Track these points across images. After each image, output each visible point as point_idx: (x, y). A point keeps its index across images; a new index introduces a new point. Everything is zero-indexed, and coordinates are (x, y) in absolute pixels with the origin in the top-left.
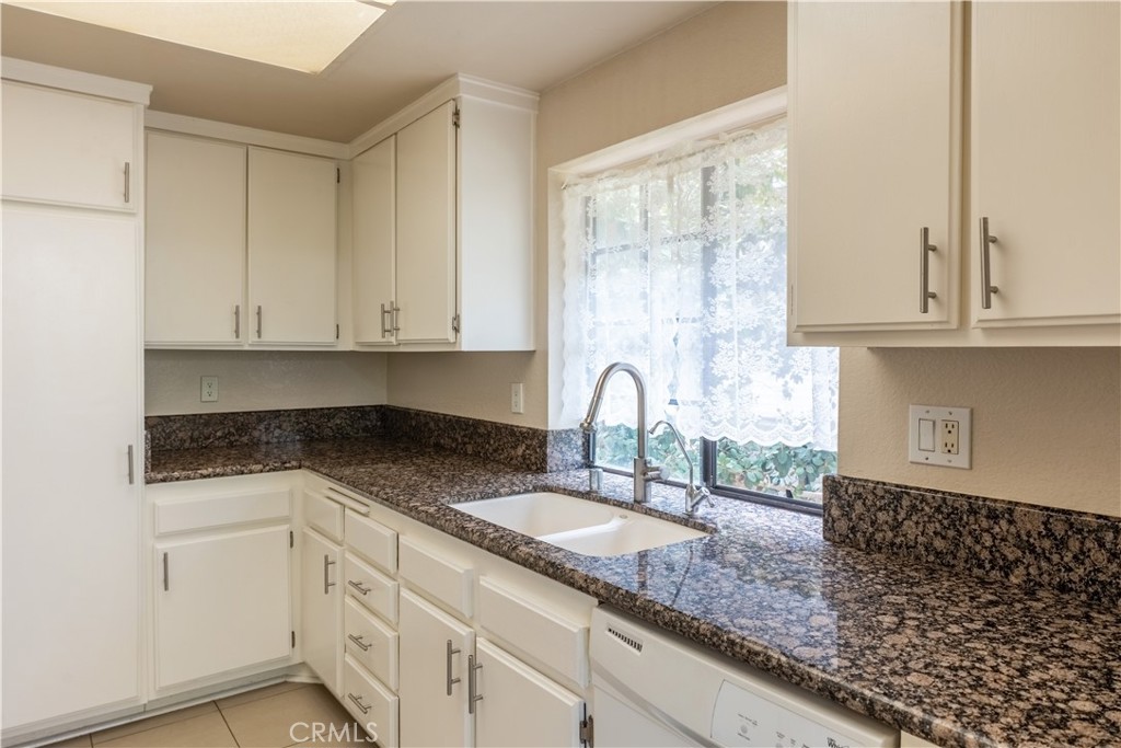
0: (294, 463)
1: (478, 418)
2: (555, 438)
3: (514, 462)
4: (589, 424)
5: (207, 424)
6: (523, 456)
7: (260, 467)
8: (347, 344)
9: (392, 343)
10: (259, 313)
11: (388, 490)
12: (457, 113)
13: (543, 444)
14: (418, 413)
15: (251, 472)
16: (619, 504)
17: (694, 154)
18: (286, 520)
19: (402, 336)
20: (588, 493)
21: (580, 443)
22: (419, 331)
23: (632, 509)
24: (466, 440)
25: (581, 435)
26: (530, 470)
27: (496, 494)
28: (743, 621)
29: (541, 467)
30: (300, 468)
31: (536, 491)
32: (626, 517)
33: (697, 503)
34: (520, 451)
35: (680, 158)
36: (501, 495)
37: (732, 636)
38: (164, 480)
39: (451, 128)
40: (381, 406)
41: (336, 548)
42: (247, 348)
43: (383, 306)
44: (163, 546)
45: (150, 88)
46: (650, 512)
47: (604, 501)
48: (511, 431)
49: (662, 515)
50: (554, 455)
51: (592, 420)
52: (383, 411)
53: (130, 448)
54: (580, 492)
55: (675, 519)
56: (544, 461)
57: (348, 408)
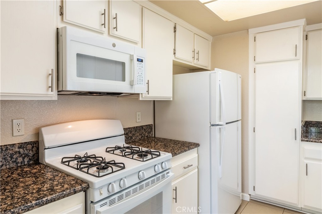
38: (307, 141)
44: (306, 162)
45: (305, 19)
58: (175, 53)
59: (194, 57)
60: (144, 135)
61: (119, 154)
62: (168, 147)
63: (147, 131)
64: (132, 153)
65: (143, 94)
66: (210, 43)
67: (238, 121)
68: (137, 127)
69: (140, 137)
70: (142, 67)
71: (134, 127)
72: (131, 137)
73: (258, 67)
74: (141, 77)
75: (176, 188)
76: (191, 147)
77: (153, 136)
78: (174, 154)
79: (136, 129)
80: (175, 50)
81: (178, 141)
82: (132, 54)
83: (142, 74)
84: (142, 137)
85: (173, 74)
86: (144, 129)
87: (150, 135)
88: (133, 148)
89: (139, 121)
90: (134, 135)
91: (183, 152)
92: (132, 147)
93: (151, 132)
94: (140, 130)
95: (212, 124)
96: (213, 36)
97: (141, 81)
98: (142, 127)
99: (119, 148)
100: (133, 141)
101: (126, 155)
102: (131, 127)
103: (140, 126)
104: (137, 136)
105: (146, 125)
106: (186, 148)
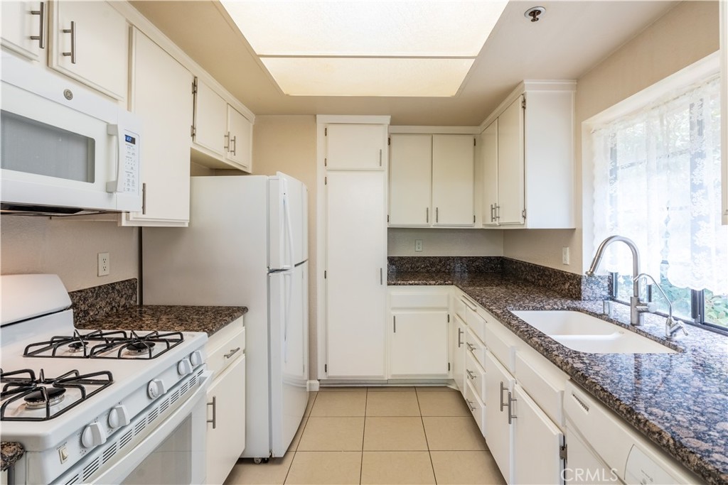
0: (450, 282)
1: (545, 266)
2: (587, 280)
3: (563, 292)
4: (592, 272)
5: (418, 261)
6: (568, 289)
7: (434, 282)
8: (479, 225)
9: (497, 224)
10: (437, 211)
11: (484, 299)
12: (524, 102)
13: (579, 283)
14: (517, 262)
15: (430, 284)
16: (620, 324)
17: (678, 98)
18: (447, 309)
19: (501, 221)
20: (601, 315)
21: (606, 284)
22: (508, 219)
23: (628, 329)
24: (540, 278)
25: (607, 280)
26: (572, 297)
27: (542, 308)
28: (655, 410)
29: (577, 296)
30: (452, 284)
31: (569, 310)
32: (623, 333)
33: (675, 331)
34: (567, 286)
35: (667, 102)
36: (545, 309)
37: (640, 417)
38: (394, 284)
39: (521, 109)
40: (500, 257)
41: (464, 325)
42: (432, 227)
43: (492, 206)
44: (394, 313)
45: (390, 117)
46: (639, 332)
47: (611, 321)
48: (562, 274)
49: (647, 335)
50: (586, 291)
51: (594, 270)
52: (502, 261)
53: (381, 269)
54: (596, 314)
55: (656, 339)
56: (580, 293)
57: (483, 257)
58: (193, 135)
59: (227, 147)
60: (116, 303)
61: (69, 354)
62: (187, 321)
63: (125, 294)
64: (109, 347)
65: (131, 214)
66: (251, 125)
67: (303, 262)
68: (100, 287)
69: (107, 309)
70: (133, 154)
71: (94, 288)
72: (86, 313)
73: (331, 176)
74: (131, 175)
75: (214, 399)
76: (235, 314)
77: (138, 304)
78: (210, 332)
79: (97, 291)
80: (193, 128)
81: (203, 307)
82: (112, 122)
83: (132, 168)
84: (112, 309)
85: (191, 175)
86: (118, 291)
87: (132, 302)
88: (104, 336)
89: (107, 272)
90: (92, 305)
91: (224, 326)
92: (102, 335)
93: (134, 296)
94: (107, 293)
95: (271, 269)
96: (256, 114)
97: (131, 184)
98: (113, 285)
99: (66, 340)
100: (89, 321)
101: (95, 353)
102: (87, 289)
103: (108, 285)
104: (100, 307)
105: (122, 282)
106: (226, 318)
